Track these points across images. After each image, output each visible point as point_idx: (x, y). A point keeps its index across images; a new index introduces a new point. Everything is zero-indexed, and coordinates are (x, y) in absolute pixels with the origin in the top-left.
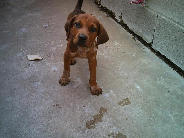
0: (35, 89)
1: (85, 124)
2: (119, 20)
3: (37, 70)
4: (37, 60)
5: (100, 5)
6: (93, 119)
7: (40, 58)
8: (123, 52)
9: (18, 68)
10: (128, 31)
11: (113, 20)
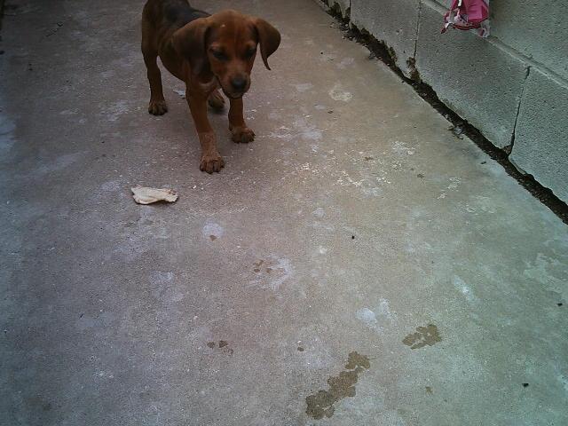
0: (157, 295)
1: (303, 404)
2: (408, 70)
3: (163, 235)
4: (162, 203)
5: (347, 20)
6: (327, 387)
7: (171, 198)
8: (420, 176)
9: (107, 227)
10: (435, 107)
11: (387, 70)
